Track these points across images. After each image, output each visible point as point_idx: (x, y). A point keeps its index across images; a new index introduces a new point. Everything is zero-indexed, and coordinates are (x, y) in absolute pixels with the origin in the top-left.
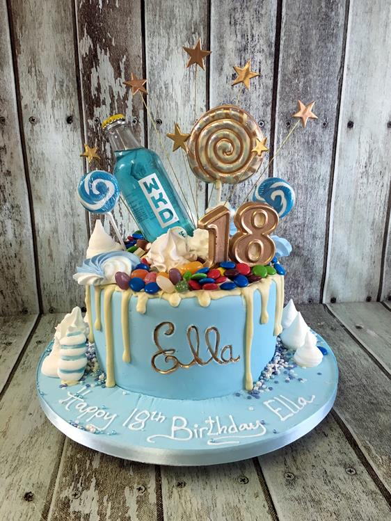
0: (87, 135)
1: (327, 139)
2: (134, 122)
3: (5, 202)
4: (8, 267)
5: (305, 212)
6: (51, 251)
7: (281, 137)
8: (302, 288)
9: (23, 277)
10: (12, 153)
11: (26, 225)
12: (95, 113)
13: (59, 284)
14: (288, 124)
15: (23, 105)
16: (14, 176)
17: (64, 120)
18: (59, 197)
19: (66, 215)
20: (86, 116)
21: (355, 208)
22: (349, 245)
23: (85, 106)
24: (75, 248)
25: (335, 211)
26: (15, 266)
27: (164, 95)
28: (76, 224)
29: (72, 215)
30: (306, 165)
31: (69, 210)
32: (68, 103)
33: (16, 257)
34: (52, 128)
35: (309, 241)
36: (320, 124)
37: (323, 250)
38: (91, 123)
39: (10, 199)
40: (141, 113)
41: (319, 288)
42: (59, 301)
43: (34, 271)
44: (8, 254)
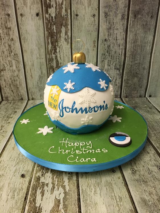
0: (45, 22)
1: (152, 24)
2: (66, 15)
4: (14, 81)
5: (140, 57)
6: (32, 74)
7: (131, 23)
8: (137, 91)
9: (21, 85)
10: (13, 31)
11: (21, 63)
12: (49, 11)
13: (35, 88)
14: (135, 16)
15: (17, 8)
16: (15, 41)
17: (35, 15)
18: (34, 50)
19: (37, 58)
20: (45, 12)
23: (44, 8)
24: (42, 73)
25: (154, 57)
26: (17, 80)
27: (79, 2)
28: (41, 62)
29: (40, 59)
30: (142, 36)
31: (38, 56)
32: (37, 6)
33: (17, 76)
34: (30, 19)
35: (141, 70)
36: (150, 16)
38: (47, 16)
39: (13, 51)
40: (69, 11)
41: (144, 91)
42: (35, 95)
43: (25, 82)
44: (14, 75)
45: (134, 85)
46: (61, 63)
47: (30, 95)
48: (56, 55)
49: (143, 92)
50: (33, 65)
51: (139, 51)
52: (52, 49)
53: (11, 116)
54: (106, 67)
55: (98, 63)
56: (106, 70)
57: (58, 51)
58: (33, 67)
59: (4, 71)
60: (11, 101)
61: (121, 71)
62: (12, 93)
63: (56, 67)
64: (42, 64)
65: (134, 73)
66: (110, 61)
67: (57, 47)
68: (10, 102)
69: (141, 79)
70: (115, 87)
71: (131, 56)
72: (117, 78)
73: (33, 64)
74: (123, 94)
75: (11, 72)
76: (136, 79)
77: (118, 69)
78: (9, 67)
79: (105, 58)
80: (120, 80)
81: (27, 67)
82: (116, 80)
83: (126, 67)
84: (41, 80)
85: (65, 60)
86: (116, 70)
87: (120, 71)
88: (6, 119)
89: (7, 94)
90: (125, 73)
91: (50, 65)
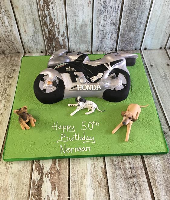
3: (2, 8)
4: (8, 36)
5: (138, 12)
6: (25, 29)
8: (133, 44)
9: (15, 40)
11: (13, 19)
13: (30, 43)
18: (25, 6)
19: (29, 14)
21: (162, 10)
22: (156, 26)
24: (35, 28)
25: (153, 12)
26: (11, 35)
28: (34, 18)
29: (32, 15)
31: (30, 13)
33: (11, 32)
35: (138, 25)
37: (144, 29)
39: (4, 7)
41: (140, 44)
42: (31, 49)
43: (20, 37)
44: (7, 30)
45: (130, 39)
46: (54, 19)
47: (27, 49)
48: (49, 11)
49: (138, 46)
50: (26, 21)
51: (137, 6)
52: (44, 6)
53: (11, 76)
54: (102, 22)
55: (94, 19)
56: (102, 26)
57: (50, 7)
58: (26, 23)
60: (8, 54)
61: (117, 26)
62: (8, 47)
63: (50, 23)
64: (35, 20)
65: (130, 27)
66: (106, 16)
67: (49, 3)
68: (6, 55)
69: (137, 32)
70: (111, 42)
71: (128, 11)
72: (113, 33)
74: (119, 47)
75: (4, 28)
76: (132, 34)
77: (115, 24)
79: (101, 14)
80: (116, 34)
81: (20, 23)
83: (123, 21)
84: (35, 35)
85: (59, 17)
86: (112, 25)
88: (7, 79)
89: (3, 48)
90: (122, 28)
91: (43, 21)
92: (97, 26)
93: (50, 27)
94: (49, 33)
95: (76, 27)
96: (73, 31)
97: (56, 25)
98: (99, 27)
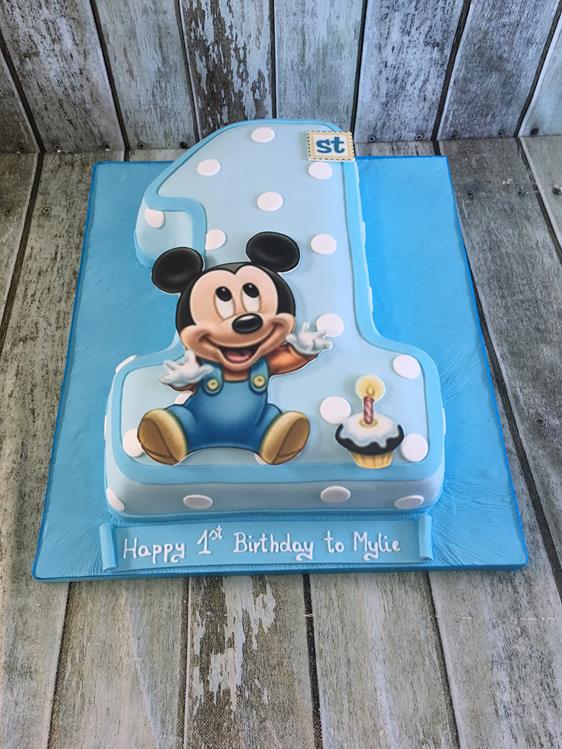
46: (231, 27)
47: (132, 133)
49: (511, 121)
50: (132, 35)
54: (395, 36)
55: (367, 26)
58: (132, 40)
59: (35, 59)
60: (72, 153)
61: (448, 52)
62: (70, 129)
63: (216, 42)
64: (163, 31)
65: (491, 58)
66: (410, 17)
68: (68, 158)
69: (513, 75)
70: (421, 107)
72: (431, 76)
73: (130, 32)
74: (445, 127)
75: (60, 59)
76: (494, 78)
77: (438, 45)
78: (49, 42)
79: (394, 8)
80: (441, 81)
81: (111, 41)
82: (425, 81)
83: (468, 36)
84: (163, 85)
85: (246, 16)
86: (429, 48)
87: (442, 50)
89: (54, 132)
90: (461, 58)
91: (192, 34)
92: (376, 52)
93: (214, 55)
94: (211, 77)
95: (303, 56)
96: (292, 69)
97: (236, 46)
98: (384, 55)
